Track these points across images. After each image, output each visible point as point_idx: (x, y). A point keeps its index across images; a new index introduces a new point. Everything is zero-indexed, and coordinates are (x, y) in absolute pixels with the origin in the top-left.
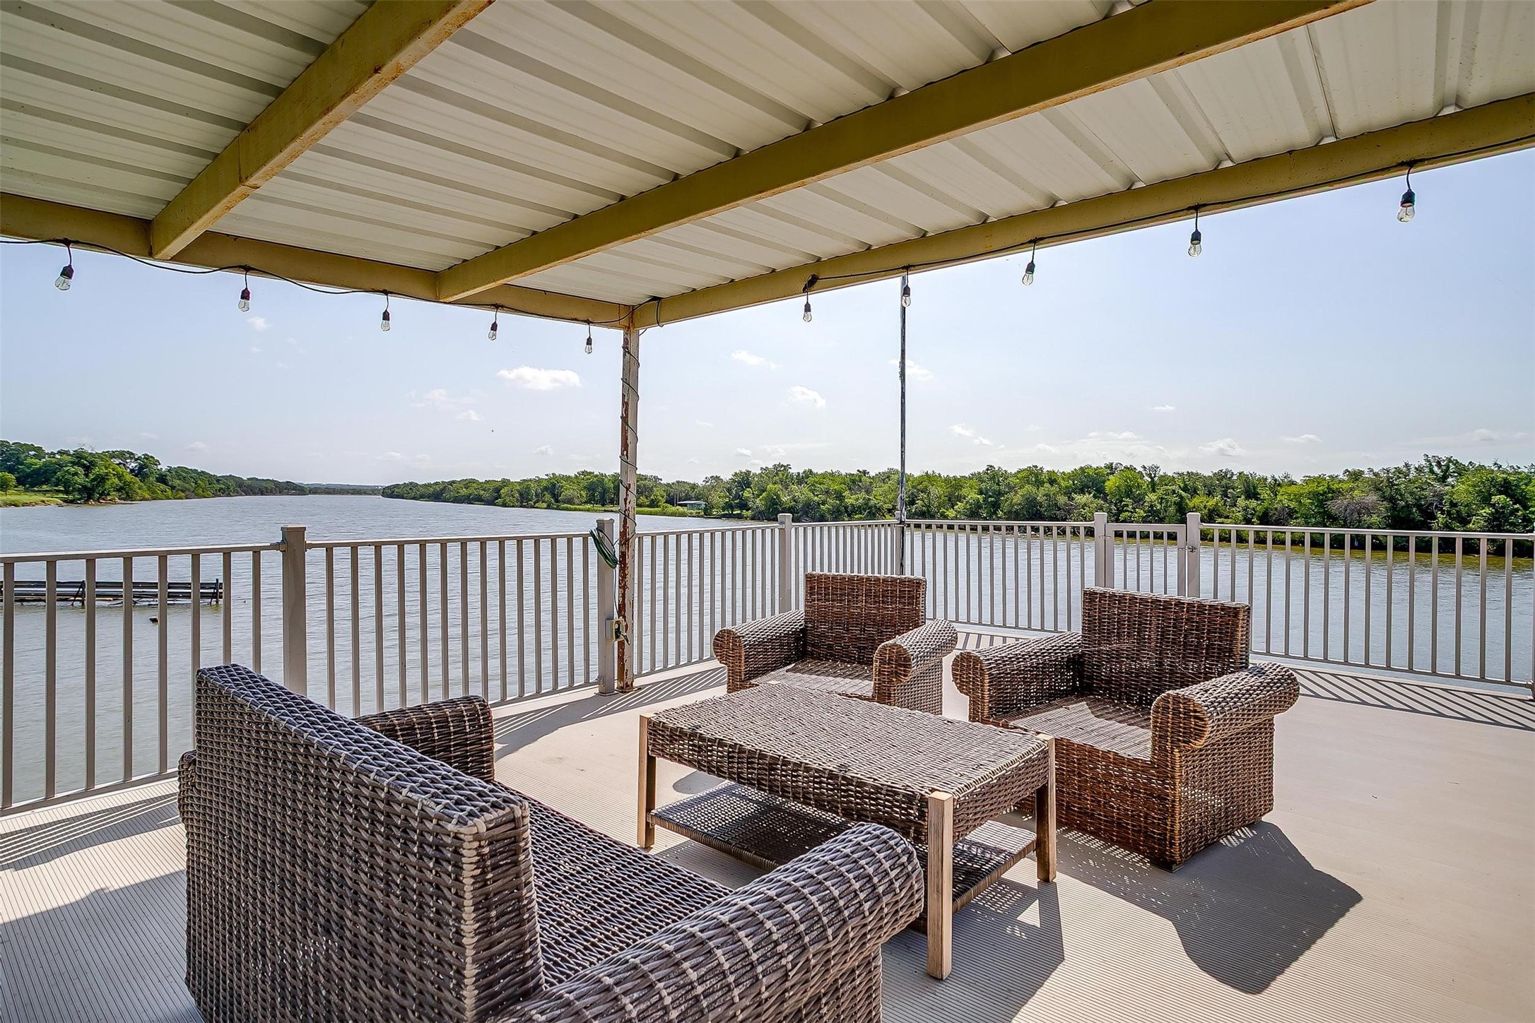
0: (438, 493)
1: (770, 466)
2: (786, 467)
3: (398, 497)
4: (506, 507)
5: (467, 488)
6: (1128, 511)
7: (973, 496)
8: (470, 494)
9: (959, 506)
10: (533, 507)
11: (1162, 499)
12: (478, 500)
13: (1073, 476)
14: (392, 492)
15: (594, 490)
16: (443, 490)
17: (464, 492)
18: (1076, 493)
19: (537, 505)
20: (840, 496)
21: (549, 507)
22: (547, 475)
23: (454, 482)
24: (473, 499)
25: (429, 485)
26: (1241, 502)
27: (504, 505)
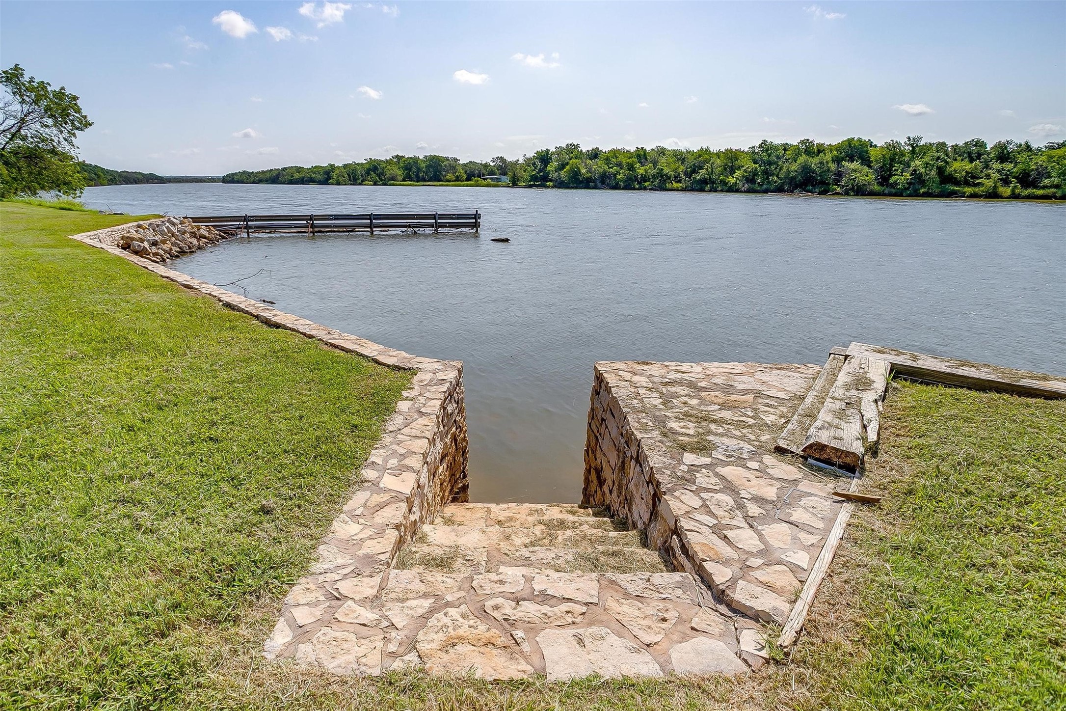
0: (275, 178)
1: (564, 146)
2: (577, 146)
3: (238, 182)
4: (340, 185)
5: (299, 173)
6: (897, 175)
7: (750, 165)
8: (304, 178)
9: (738, 173)
10: (360, 184)
11: (927, 164)
12: (311, 181)
13: (838, 148)
14: (230, 179)
15: (410, 170)
16: (278, 175)
17: (297, 176)
18: (845, 161)
19: (364, 183)
20: (631, 167)
21: (375, 184)
22: (365, 160)
23: (285, 168)
24: (306, 181)
25: (263, 172)
26: (996, 165)
27: (338, 184)
